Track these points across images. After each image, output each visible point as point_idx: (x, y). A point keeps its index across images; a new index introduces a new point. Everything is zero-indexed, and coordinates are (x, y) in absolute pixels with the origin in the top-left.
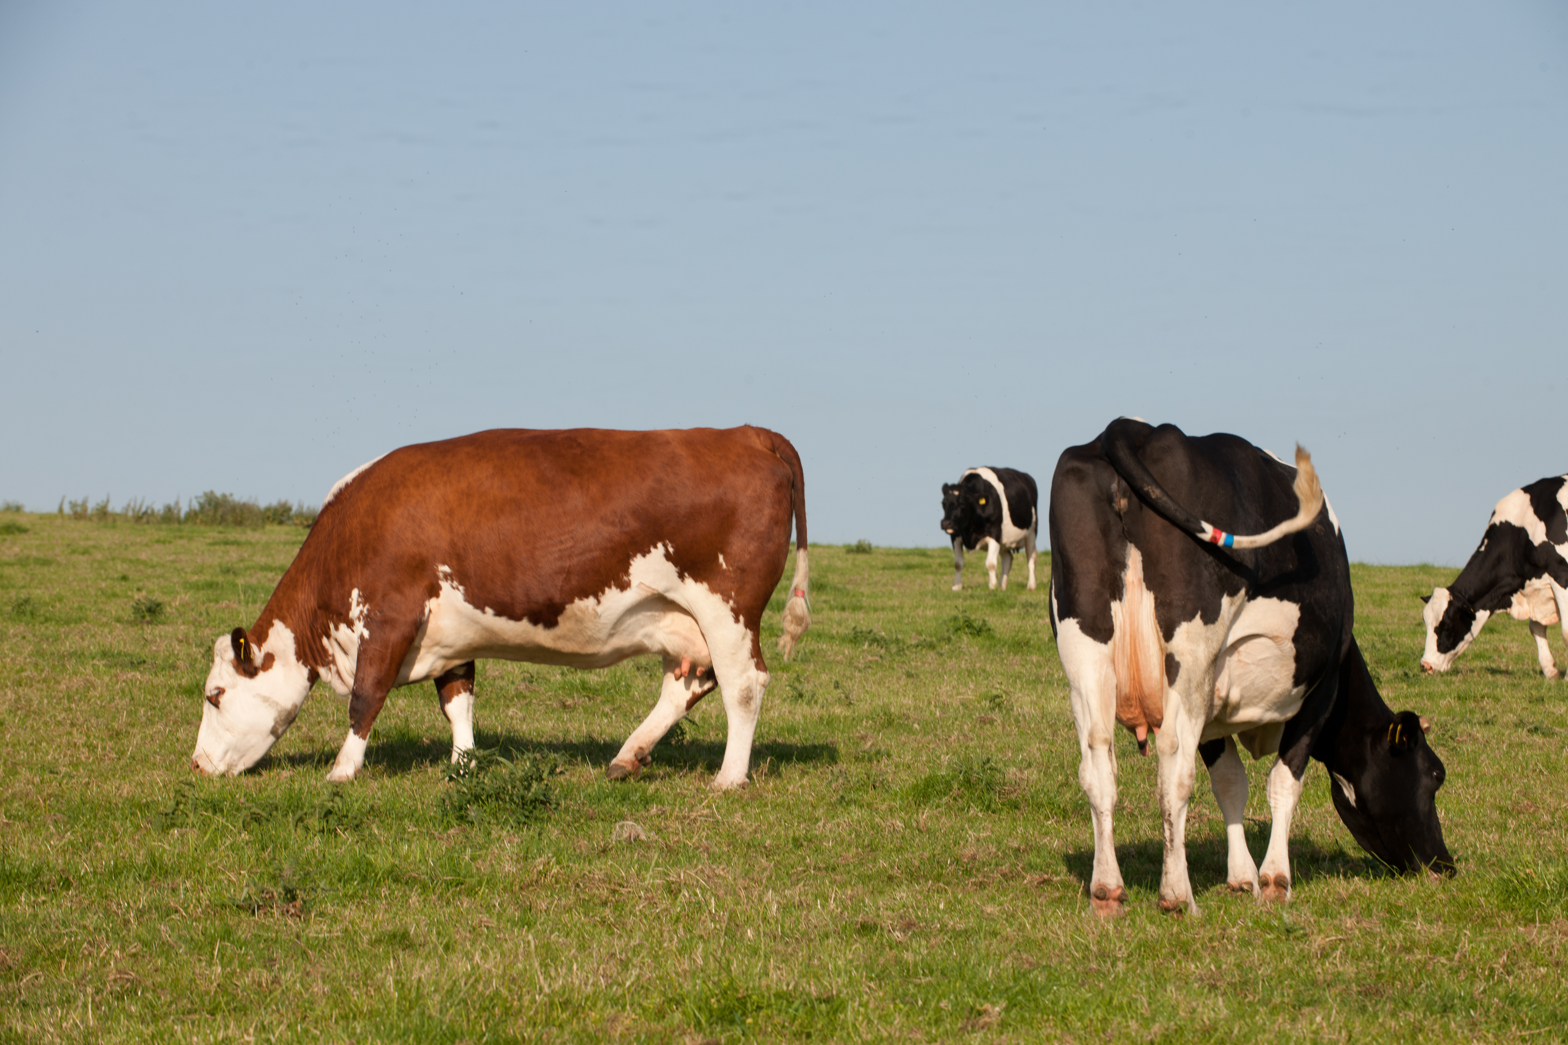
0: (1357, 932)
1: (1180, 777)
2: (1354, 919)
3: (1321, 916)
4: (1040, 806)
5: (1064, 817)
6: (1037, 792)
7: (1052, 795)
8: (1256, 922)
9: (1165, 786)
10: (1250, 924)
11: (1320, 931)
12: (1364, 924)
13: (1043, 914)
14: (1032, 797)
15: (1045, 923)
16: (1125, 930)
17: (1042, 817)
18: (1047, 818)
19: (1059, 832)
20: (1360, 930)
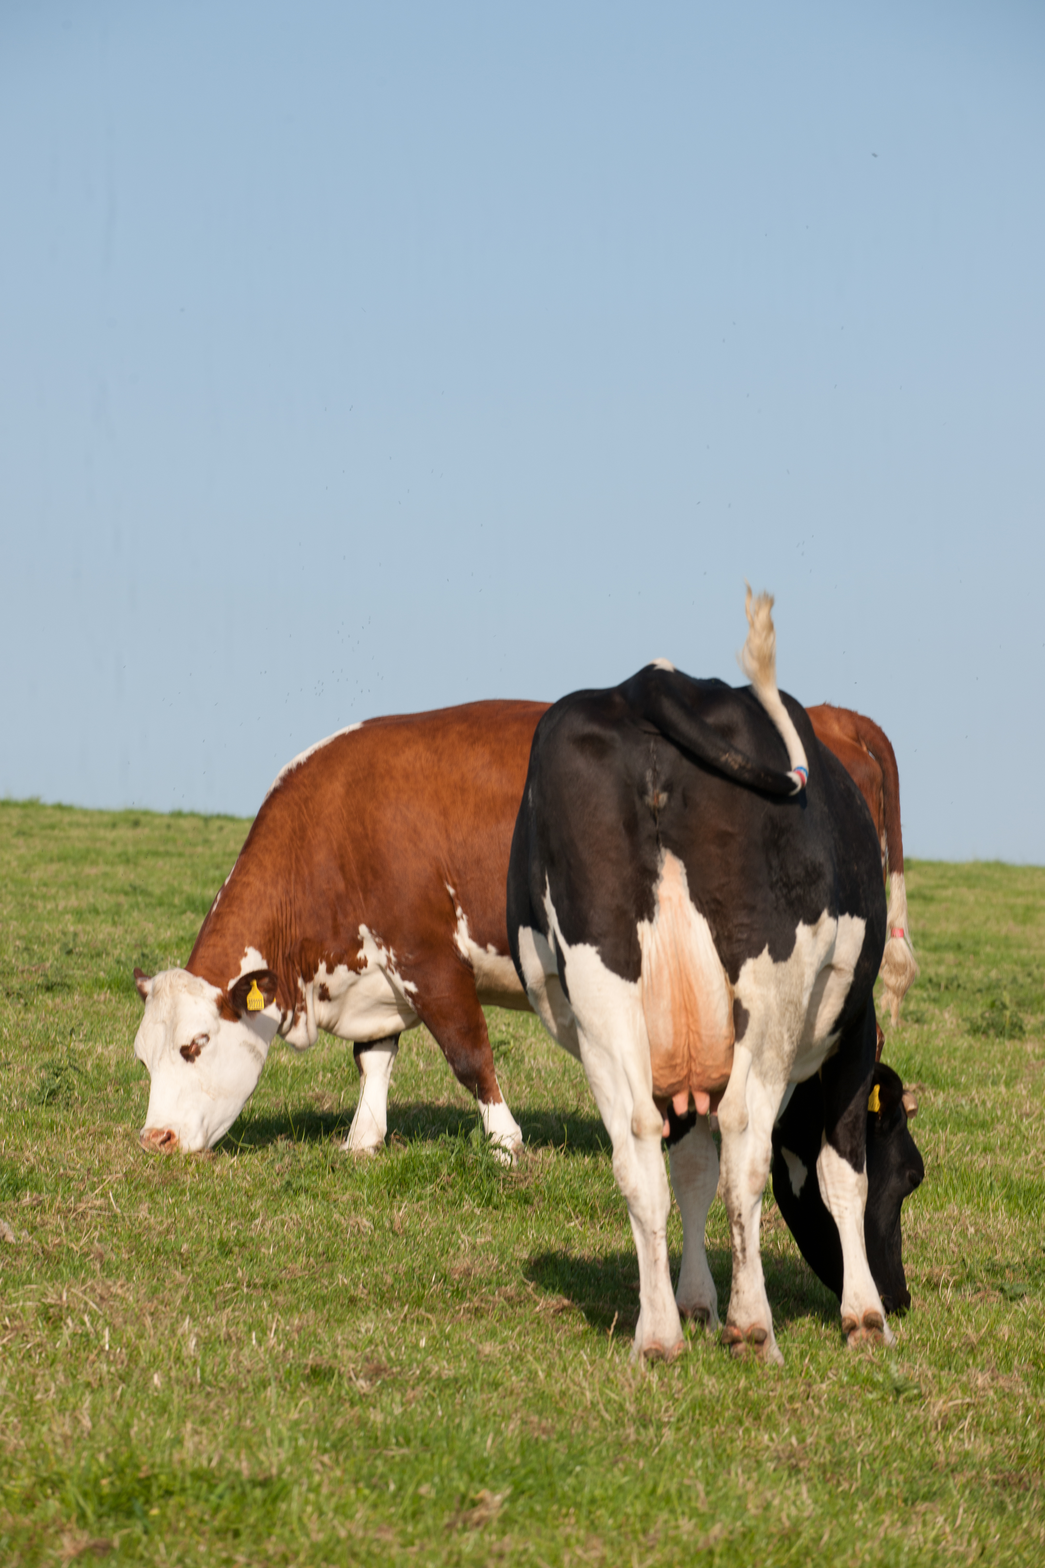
0: (991, 1393)
1: (753, 1162)
2: (988, 1375)
3: (942, 1368)
4: (559, 1200)
5: (592, 1217)
6: (556, 1180)
7: (576, 1185)
8: (854, 1375)
9: (732, 1176)
10: (845, 1379)
11: (941, 1390)
12: (1001, 1382)
13: (561, 1357)
14: (549, 1188)
15: (565, 1369)
16: (674, 1383)
17: (562, 1217)
18: (569, 1218)
19: (584, 1237)
20: (996, 1392)
